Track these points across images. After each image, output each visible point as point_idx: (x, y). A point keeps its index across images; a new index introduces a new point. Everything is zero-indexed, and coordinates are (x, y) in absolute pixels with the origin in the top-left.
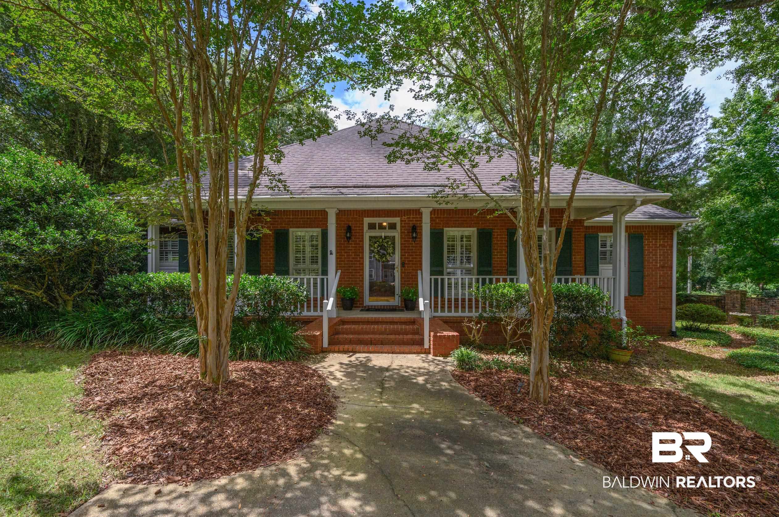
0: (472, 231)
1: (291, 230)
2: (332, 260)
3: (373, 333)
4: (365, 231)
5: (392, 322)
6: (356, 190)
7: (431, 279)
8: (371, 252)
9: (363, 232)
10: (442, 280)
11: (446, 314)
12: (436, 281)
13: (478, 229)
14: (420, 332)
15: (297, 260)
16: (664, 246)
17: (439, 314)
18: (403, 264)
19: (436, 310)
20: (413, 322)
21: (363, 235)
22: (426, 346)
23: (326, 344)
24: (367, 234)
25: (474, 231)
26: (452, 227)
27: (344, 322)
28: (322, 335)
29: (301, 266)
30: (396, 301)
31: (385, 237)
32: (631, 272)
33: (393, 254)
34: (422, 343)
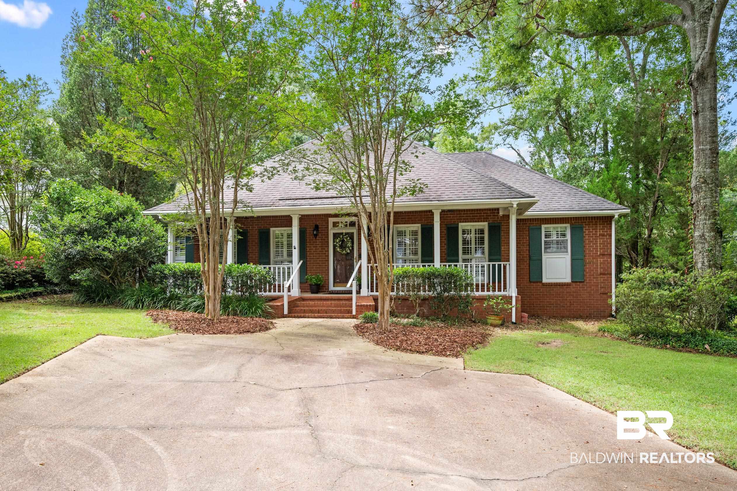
0: (417, 227)
1: (272, 229)
2: (296, 253)
3: (323, 306)
4: (329, 229)
5: (339, 299)
6: (311, 201)
7: (368, 267)
8: (334, 246)
9: (328, 230)
13: (421, 225)
15: (277, 254)
16: (603, 235)
17: (374, 293)
18: (360, 256)
19: (372, 291)
21: (328, 232)
22: (354, 313)
23: (286, 312)
24: (332, 231)
25: (418, 227)
26: (400, 224)
27: (303, 299)
28: (283, 305)
29: (280, 258)
31: (346, 234)
32: (573, 260)
33: (353, 247)
34: (351, 312)
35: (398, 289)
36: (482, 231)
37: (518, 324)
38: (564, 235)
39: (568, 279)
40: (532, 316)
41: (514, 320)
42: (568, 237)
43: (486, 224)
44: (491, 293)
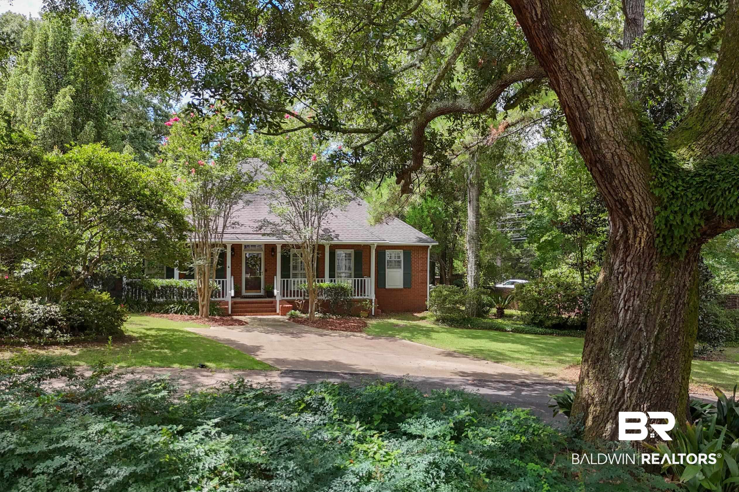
2: (229, 271)
3: (252, 307)
4: (243, 250)
5: (262, 302)
7: (281, 280)
8: (246, 263)
10: (287, 281)
11: (289, 298)
12: (284, 281)
14: (275, 307)
16: (423, 258)
17: (286, 298)
18: (266, 270)
19: (284, 296)
20: (272, 302)
21: (242, 253)
22: (278, 312)
23: (230, 312)
24: (245, 252)
28: (228, 307)
30: (262, 293)
32: (404, 274)
33: (260, 264)
34: (276, 311)
35: (304, 295)
36: (350, 255)
37: (376, 316)
38: (399, 257)
39: (401, 286)
40: (383, 311)
41: (373, 314)
42: (402, 259)
43: (353, 250)
44: (360, 297)
